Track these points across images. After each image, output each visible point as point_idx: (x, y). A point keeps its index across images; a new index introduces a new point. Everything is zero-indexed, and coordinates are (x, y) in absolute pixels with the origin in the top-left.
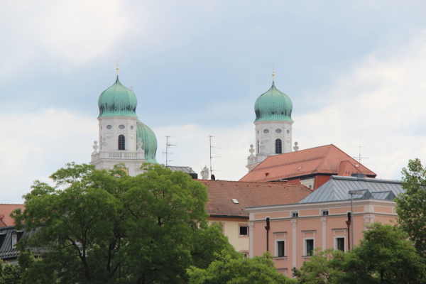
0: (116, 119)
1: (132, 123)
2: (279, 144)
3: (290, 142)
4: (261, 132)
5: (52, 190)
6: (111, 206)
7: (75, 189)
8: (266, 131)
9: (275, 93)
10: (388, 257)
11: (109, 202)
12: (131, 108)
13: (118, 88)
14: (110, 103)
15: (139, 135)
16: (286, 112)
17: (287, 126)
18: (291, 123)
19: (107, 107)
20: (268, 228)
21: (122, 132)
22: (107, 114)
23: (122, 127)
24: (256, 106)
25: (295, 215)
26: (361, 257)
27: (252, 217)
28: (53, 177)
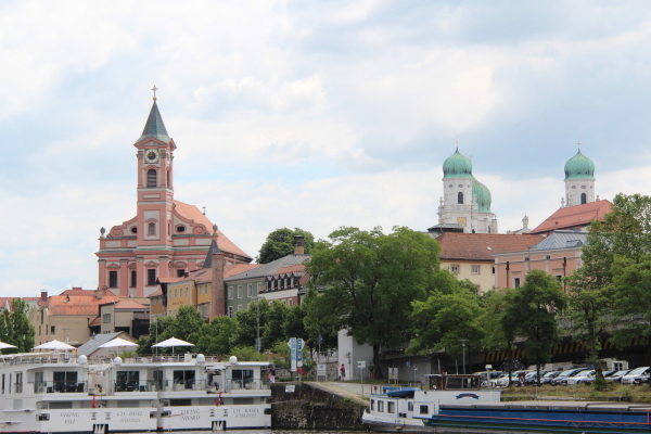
0: (456, 180)
1: (468, 183)
2: (584, 197)
3: (593, 195)
4: (570, 188)
5: (331, 245)
6: (368, 257)
7: (345, 244)
8: (574, 187)
9: (580, 158)
10: (542, 293)
11: (367, 254)
12: (468, 172)
13: (458, 157)
14: (451, 168)
15: (474, 192)
16: (589, 172)
17: (590, 184)
18: (594, 180)
19: (449, 171)
20: (508, 269)
21: (461, 190)
22: (449, 176)
23: (460, 186)
24: (566, 168)
25: (527, 259)
26: (523, 293)
27: (496, 261)
28: (330, 236)
